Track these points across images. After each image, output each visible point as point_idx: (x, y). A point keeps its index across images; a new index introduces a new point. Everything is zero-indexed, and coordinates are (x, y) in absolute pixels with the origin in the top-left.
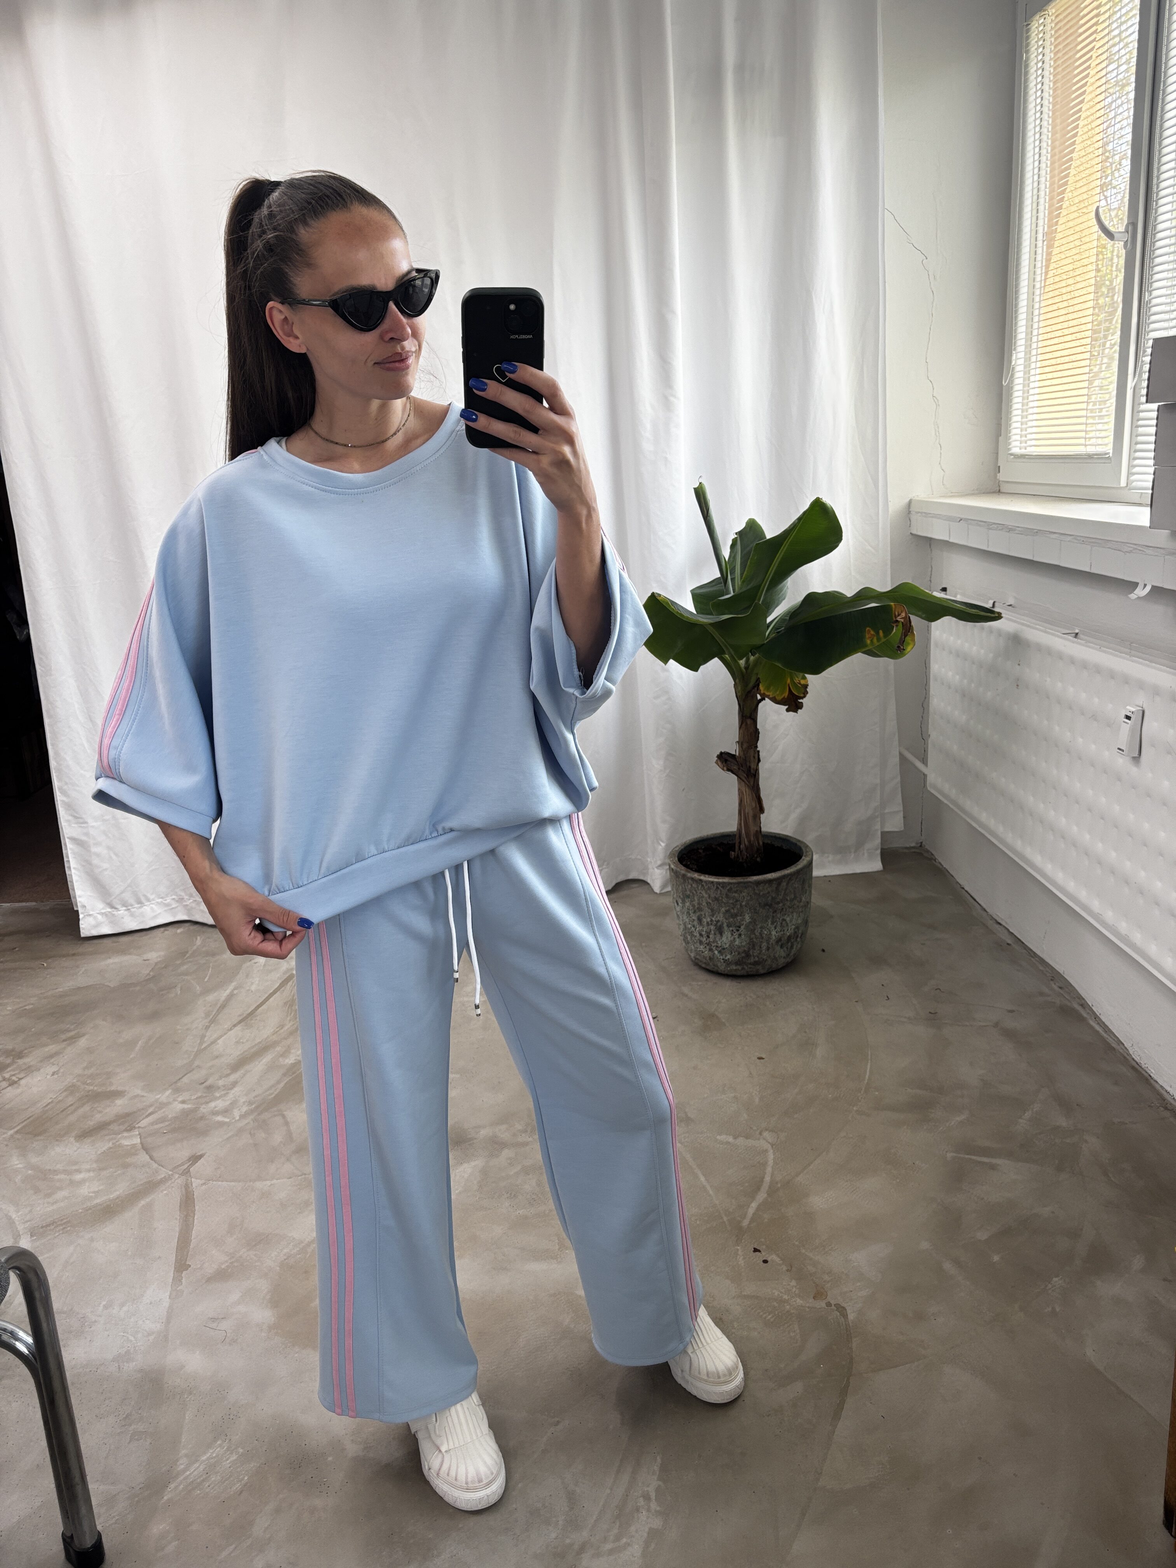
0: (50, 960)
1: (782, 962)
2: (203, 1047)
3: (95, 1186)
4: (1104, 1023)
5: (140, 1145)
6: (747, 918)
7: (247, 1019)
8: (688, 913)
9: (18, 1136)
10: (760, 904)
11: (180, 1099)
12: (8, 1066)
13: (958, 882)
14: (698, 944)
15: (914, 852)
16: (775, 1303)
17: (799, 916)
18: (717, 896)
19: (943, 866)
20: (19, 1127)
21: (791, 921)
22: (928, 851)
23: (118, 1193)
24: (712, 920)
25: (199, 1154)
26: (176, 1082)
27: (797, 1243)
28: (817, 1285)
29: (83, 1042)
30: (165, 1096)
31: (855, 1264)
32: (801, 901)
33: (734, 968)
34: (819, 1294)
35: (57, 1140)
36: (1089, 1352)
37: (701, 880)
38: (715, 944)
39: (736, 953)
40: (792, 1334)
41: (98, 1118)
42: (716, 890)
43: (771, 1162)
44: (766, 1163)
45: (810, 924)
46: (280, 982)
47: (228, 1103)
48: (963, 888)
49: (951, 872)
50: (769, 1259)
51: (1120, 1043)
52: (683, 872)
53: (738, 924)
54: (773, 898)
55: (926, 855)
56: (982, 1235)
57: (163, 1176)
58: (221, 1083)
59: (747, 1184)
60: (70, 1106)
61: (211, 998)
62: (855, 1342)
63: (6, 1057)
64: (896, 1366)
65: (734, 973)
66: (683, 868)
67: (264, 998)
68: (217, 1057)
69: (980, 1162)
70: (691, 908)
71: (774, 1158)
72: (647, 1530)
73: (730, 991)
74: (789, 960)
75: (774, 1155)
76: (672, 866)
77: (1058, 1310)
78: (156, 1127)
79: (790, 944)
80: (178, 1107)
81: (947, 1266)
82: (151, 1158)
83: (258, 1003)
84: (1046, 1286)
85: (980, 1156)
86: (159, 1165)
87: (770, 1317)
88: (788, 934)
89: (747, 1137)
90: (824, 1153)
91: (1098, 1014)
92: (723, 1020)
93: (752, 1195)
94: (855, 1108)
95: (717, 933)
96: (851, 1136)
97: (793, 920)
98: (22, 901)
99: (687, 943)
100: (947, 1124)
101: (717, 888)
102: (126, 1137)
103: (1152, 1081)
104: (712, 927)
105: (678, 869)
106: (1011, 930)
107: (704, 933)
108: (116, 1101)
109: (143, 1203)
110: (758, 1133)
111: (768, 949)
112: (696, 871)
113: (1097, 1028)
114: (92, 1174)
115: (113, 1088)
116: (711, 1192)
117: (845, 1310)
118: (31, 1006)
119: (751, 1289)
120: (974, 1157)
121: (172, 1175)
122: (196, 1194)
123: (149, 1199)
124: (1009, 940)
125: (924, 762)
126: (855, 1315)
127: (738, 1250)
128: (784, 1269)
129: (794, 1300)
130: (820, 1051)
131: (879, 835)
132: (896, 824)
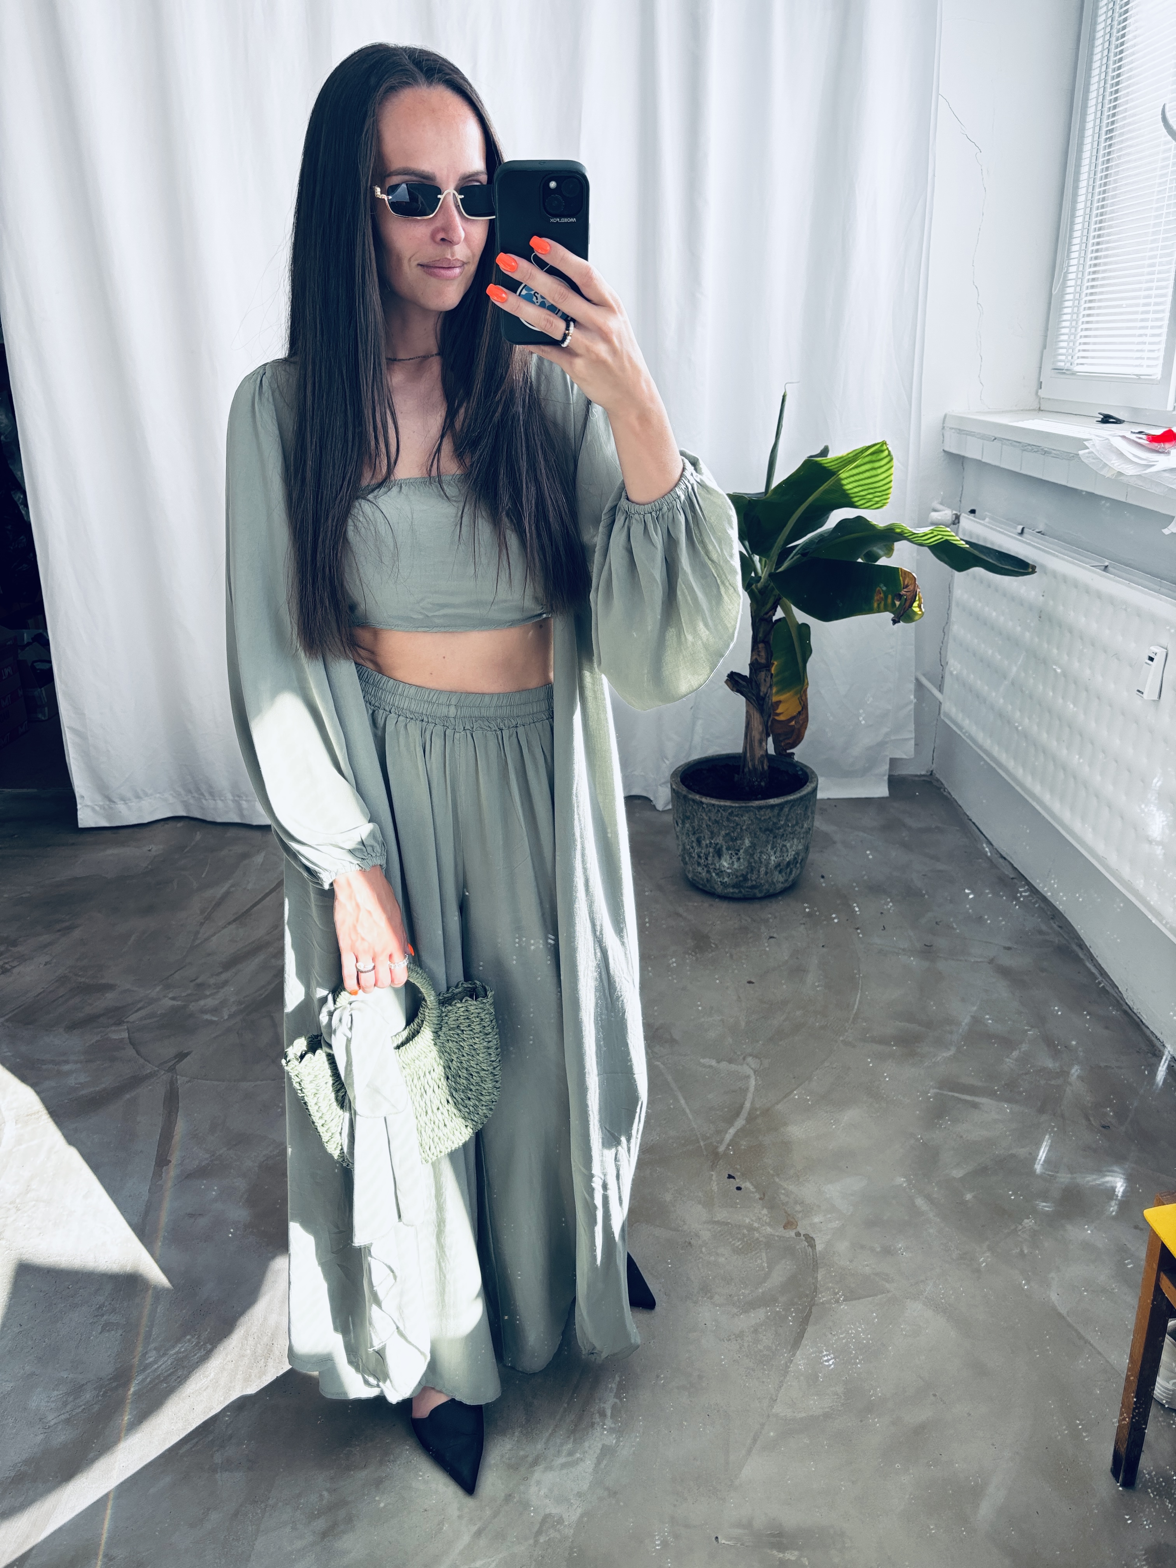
0: (49, 849)
1: (779, 886)
2: (196, 944)
3: (83, 1078)
4: (1100, 965)
5: (127, 1040)
6: (747, 842)
7: (242, 918)
8: (688, 834)
9: (8, 1024)
10: (760, 828)
11: (170, 995)
13: (966, 814)
14: (696, 866)
15: (924, 781)
16: (745, 1231)
17: (800, 842)
18: (717, 819)
19: (951, 796)
20: (10, 1015)
21: (791, 847)
22: (938, 780)
23: (103, 1086)
24: (711, 843)
25: (185, 1051)
26: (167, 978)
27: (771, 1172)
28: (789, 1215)
29: (76, 934)
30: (155, 992)
31: (828, 1196)
32: (802, 827)
33: (731, 891)
34: (789, 1224)
35: (47, 1030)
36: (1054, 1297)
37: (702, 803)
38: (713, 866)
39: (734, 877)
40: (759, 1261)
41: (88, 1010)
42: (717, 813)
43: (752, 1089)
44: (748, 1089)
45: (811, 850)
47: (217, 1002)
48: (971, 820)
49: (960, 803)
50: (743, 1187)
51: (1114, 986)
52: (684, 793)
53: (737, 848)
54: (774, 824)
55: (935, 783)
56: (958, 1173)
57: (148, 1071)
58: (212, 981)
59: (726, 1110)
60: (61, 997)
61: (209, 893)
62: (821, 1274)
63: (1, 944)
64: (859, 1298)
65: (730, 895)
66: (685, 789)
67: (260, 897)
68: (209, 955)
69: (961, 1100)
70: (691, 829)
71: (756, 1084)
72: (600, 1446)
73: (725, 914)
74: (786, 885)
75: (756, 1080)
76: (674, 787)
77: (1026, 1251)
78: (144, 1022)
79: (788, 870)
80: (168, 1003)
81: (920, 1202)
82: (138, 1053)
83: (253, 903)
84: (1017, 1227)
85: (963, 1094)
86: (146, 1061)
87: (739, 1243)
88: (788, 860)
89: (730, 1061)
90: (807, 1082)
91: (1095, 956)
92: (716, 942)
93: (730, 1122)
94: (841, 1038)
95: (716, 855)
96: (834, 1066)
97: (793, 847)
98: (23, 788)
99: (686, 863)
100: (934, 1060)
101: (718, 811)
102: (114, 1031)
103: (1143, 1027)
104: (711, 850)
105: (680, 791)
106: (1015, 866)
107: (702, 855)
108: (107, 995)
109: (128, 1096)
110: (741, 1058)
111: (766, 873)
112: (699, 793)
113: (1093, 970)
114: (79, 1066)
115: (103, 981)
116: (690, 1116)
117: (814, 1240)
118: (27, 895)
119: (722, 1215)
120: (956, 1095)
121: (158, 1071)
122: (180, 1091)
123: (133, 1094)
124: (1012, 876)
125: (941, 689)
126: (823, 1246)
127: (712, 1175)
128: (757, 1197)
129: (764, 1228)
130: (811, 978)
131: (887, 761)
132: (907, 751)
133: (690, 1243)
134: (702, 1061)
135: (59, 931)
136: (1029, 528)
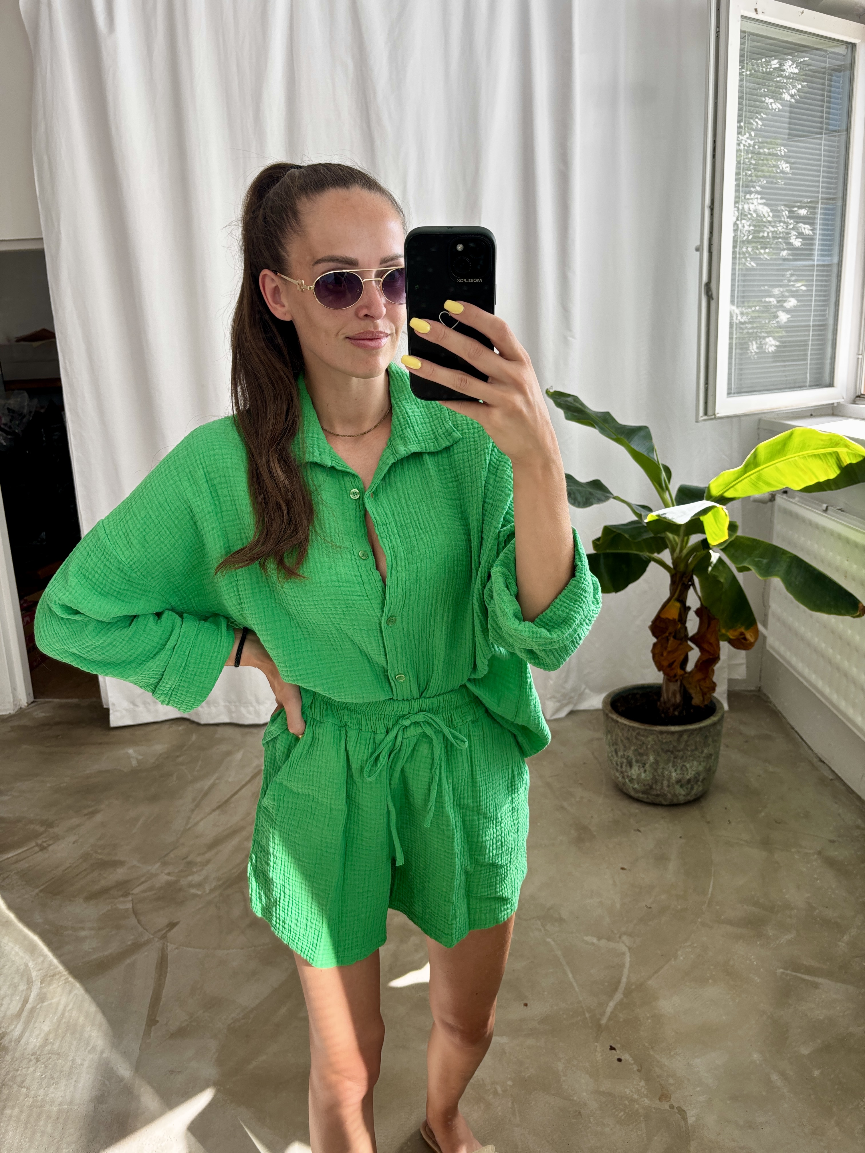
0: (82, 747)
2: (189, 826)
3: (95, 943)
5: (131, 910)
7: (223, 806)
9: (41, 894)
11: (166, 871)
12: (41, 834)
13: (789, 723)
15: (754, 695)
16: (626, 1102)
19: (776, 708)
20: (43, 887)
22: (765, 695)
23: (111, 951)
25: (175, 921)
26: (165, 856)
27: (647, 1044)
28: (663, 1087)
29: (98, 818)
30: (155, 868)
31: (696, 1069)
34: (664, 1096)
35: (70, 900)
40: (639, 1133)
41: (103, 883)
43: (627, 965)
44: (624, 965)
46: (251, 775)
47: (201, 878)
48: (793, 729)
49: (785, 715)
50: (623, 1058)
55: (763, 697)
57: (145, 939)
58: (199, 859)
59: (606, 984)
60: (85, 870)
61: (198, 785)
62: (693, 1145)
63: (41, 826)
67: (238, 788)
68: (197, 837)
69: (804, 980)
71: (631, 961)
75: (631, 957)
78: (145, 894)
80: (164, 878)
81: (775, 1077)
82: (139, 922)
83: (232, 793)
85: (805, 974)
86: (145, 929)
87: (622, 1114)
89: (609, 939)
90: (672, 960)
92: (595, 833)
93: (610, 995)
94: (700, 920)
96: (695, 945)
100: (778, 942)
102: (122, 902)
106: (833, 768)
108: (118, 870)
109: (128, 961)
110: (618, 936)
114: (93, 932)
115: (117, 858)
116: (577, 989)
117: (686, 1113)
118: (65, 784)
119: (606, 1085)
120: (799, 975)
121: (153, 938)
122: (169, 957)
123: (133, 958)
124: (831, 777)
125: (765, 625)
126: (694, 1119)
127: (597, 1046)
128: (635, 1069)
129: (642, 1099)
130: (672, 866)
131: (726, 681)
132: (741, 673)
133: (580, 1113)
134: (586, 938)
135: (86, 815)
136: (832, 506)
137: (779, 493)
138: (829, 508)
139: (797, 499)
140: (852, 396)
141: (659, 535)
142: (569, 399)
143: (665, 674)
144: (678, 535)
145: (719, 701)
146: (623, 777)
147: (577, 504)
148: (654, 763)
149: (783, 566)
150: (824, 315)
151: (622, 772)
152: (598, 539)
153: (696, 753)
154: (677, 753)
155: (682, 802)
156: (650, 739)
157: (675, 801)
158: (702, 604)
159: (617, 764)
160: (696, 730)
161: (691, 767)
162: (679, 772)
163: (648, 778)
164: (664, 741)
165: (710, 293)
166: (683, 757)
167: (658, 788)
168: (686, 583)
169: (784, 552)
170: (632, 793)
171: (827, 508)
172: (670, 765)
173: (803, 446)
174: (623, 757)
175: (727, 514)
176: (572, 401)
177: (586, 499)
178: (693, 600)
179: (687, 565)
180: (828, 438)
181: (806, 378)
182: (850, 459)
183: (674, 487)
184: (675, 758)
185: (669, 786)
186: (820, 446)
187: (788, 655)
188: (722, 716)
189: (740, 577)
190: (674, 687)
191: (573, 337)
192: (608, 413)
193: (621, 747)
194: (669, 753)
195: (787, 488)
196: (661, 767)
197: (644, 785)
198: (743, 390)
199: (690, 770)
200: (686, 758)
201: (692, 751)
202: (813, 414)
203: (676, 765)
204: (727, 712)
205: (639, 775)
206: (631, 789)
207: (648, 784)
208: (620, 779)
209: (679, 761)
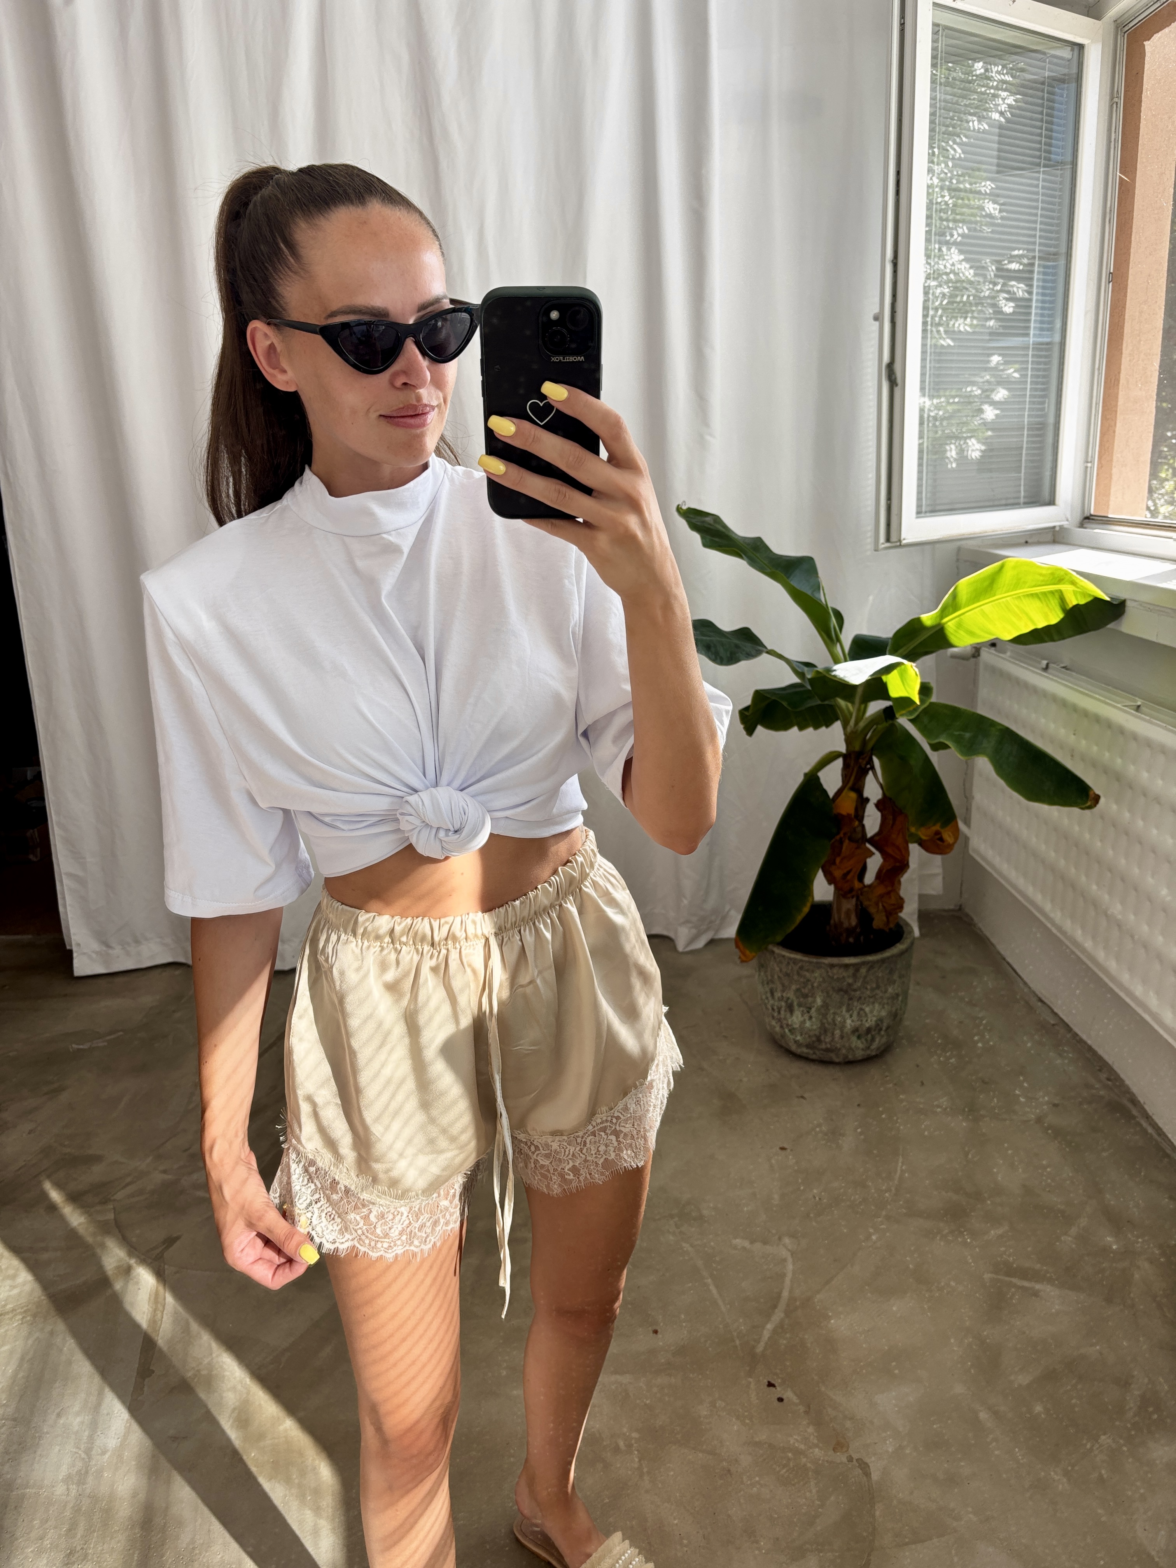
0: (41, 1001)
2: (190, 1107)
3: (63, 1269)
4: (1157, 1124)
5: (114, 1223)
11: (161, 1168)
13: (999, 953)
15: (953, 915)
16: (790, 1455)
19: (982, 932)
22: (967, 915)
23: (85, 1278)
25: (177, 1236)
26: (159, 1147)
27: (816, 1378)
28: (838, 1433)
29: (63, 1097)
30: (145, 1163)
31: (881, 1408)
34: (840, 1445)
35: (26, 1211)
40: (808, 1494)
41: (73, 1186)
43: (789, 1274)
44: (784, 1275)
48: (1004, 959)
49: (992, 941)
50: (784, 1397)
55: (965, 919)
56: (1023, 1379)
59: (762, 1300)
60: (47, 1171)
62: (879, 1508)
64: (923, 1541)
69: (1021, 1287)
71: (793, 1269)
73: (753, 1069)
75: (794, 1264)
77: (1105, 1476)
78: (133, 1200)
80: (158, 1178)
81: (983, 1415)
82: (125, 1238)
84: (1093, 1446)
85: (1021, 1279)
87: (784, 1470)
89: (765, 1243)
90: (848, 1266)
91: (1150, 1114)
92: (745, 1102)
93: (768, 1315)
94: (884, 1213)
96: (878, 1246)
98: (19, 934)
100: (985, 1238)
102: (100, 1212)
106: (1055, 1010)
108: (96, 1167)
109: (110, 1291)
110: (777, 1237)
113: (1150, 1130)
114: (60, 1254)
115: (92, 1152)
116: (723, 1308)
117: (869, 1467)
118: (16, 1053)
119: (763, 1434)
120: (1015, 1281)
124: (1052, 1022)
125: (967, 823)
126: (879, 1474)
127: (750, 1383)
128: (801, 1411)
129: (811, 1450)
130: (848, 1142)
131: (916, 898)
132: (936, 887)
133: (729, 1471)
134: (734, 1241)
135: (47, 1093)
136: (1054, 663)
137: (985, 647)
138: (1051, 665)
139: (1009, 654)
140: (1078, 517)
141: (826, 702)
142: (708, 519)
143: (836, 888)
144: (853, 703)
145: (907, 924)
146: (782, 1027)
147: (719, 660)
148: (822, 1006)
149: (989, 744)
150: (1043, 409)
151: (779, 1020)
152: (747, 709)
153: (878, 992)
154: (853, 993)
155: (860, 1058)
156: (816, 975)
157: (850, 1057)
158: (884, 794)
159: (773, 1009)
160: (878, 961)
161: (871, 1012)
162: (855, 1017)
163: (815, 1027)
164: (835, 977)
165: (893, 378)
166: (860, 998)
167: (827, 1040)
168: (863, 766)
169: (993, 723)
170: (793, 1048)
171: (1047, 665)
172: (844, 1009)
173: (1017, 583)
174: (781, 999)
175: (918, 673)
176: (712, 522)
177: (731, 653)
178: (873, 789)
179: (864, 743)
180: (1049, 572)
181: (1020, 492)
182: (1077, 599)
183: (847, 638)
184: (851, 999)
185: (842, 1037)
186: (1039, 583)
187: (997, 861)
188: (912, 943)
189: (934, 757)
190: (849, 905)
191: (711, 435)
192: (759, 539)
193: (780, 987)
194: (842, 993)
195: (997, 639)
196: (832, 1011)
197: (810, 1036)
198: (938, 508)
199: (869, 1015)
200: (865, 998)
201: (872, 990)
202: (1029, 541)
203: (852, 1009)
204: (918, 938)
205: (804, 1022)
206: (793, 1041)
207: (815, 1035)
208: (778, 1029)
209: (855, 1004)
